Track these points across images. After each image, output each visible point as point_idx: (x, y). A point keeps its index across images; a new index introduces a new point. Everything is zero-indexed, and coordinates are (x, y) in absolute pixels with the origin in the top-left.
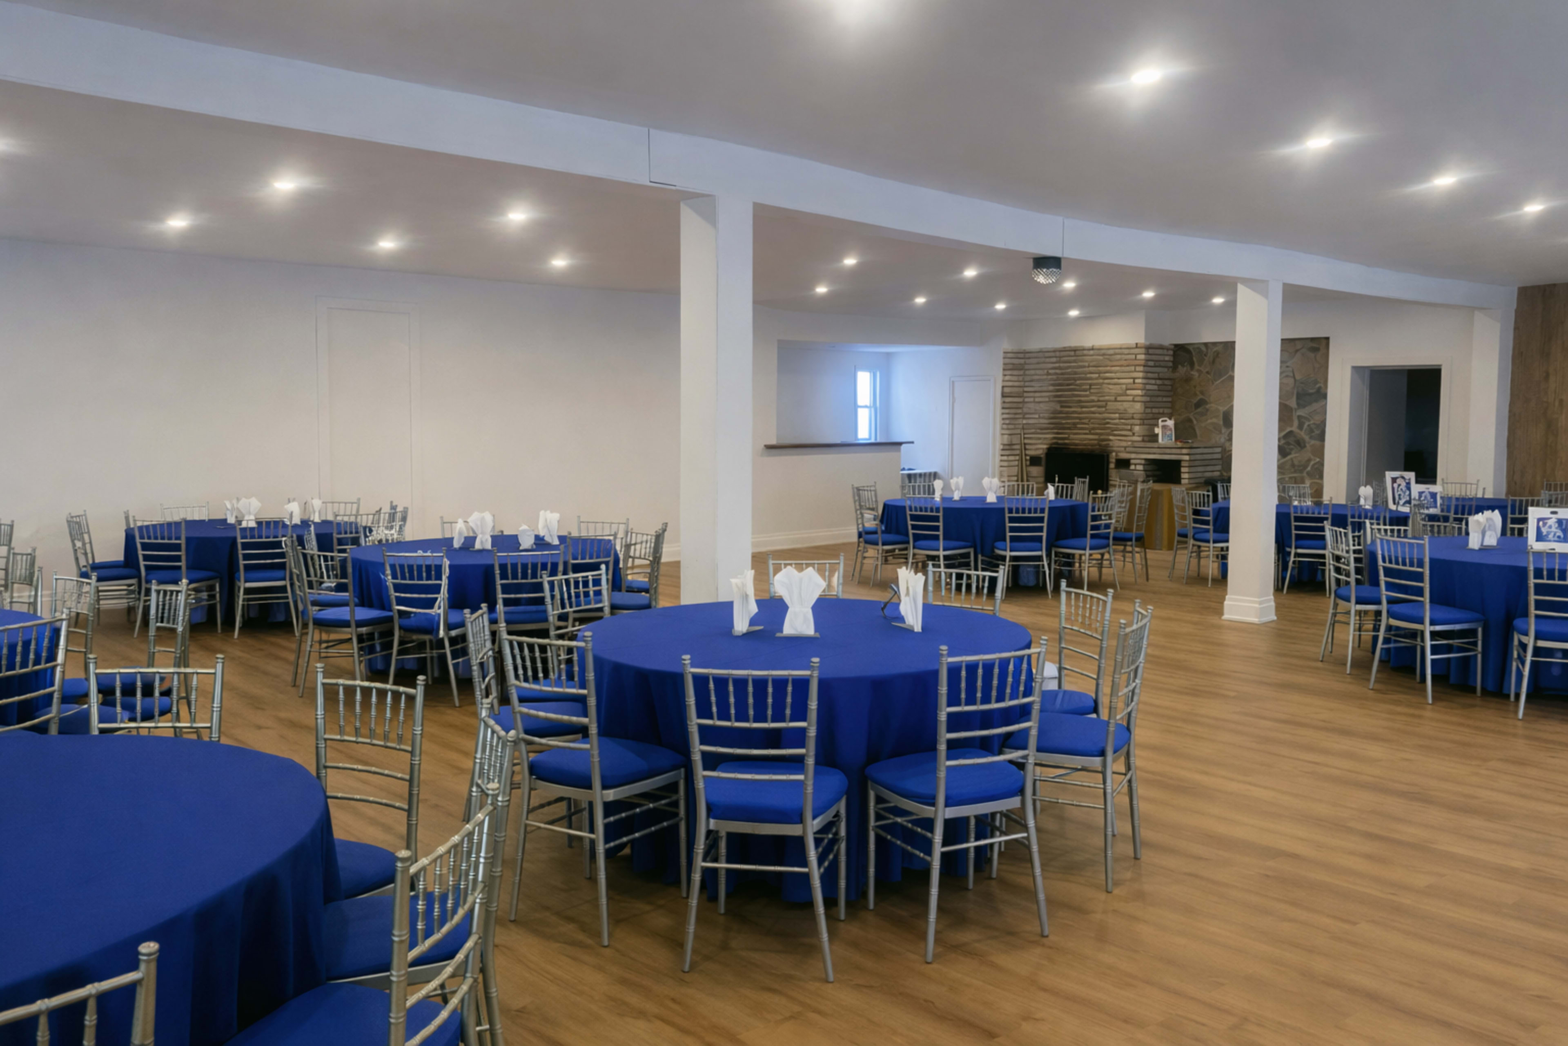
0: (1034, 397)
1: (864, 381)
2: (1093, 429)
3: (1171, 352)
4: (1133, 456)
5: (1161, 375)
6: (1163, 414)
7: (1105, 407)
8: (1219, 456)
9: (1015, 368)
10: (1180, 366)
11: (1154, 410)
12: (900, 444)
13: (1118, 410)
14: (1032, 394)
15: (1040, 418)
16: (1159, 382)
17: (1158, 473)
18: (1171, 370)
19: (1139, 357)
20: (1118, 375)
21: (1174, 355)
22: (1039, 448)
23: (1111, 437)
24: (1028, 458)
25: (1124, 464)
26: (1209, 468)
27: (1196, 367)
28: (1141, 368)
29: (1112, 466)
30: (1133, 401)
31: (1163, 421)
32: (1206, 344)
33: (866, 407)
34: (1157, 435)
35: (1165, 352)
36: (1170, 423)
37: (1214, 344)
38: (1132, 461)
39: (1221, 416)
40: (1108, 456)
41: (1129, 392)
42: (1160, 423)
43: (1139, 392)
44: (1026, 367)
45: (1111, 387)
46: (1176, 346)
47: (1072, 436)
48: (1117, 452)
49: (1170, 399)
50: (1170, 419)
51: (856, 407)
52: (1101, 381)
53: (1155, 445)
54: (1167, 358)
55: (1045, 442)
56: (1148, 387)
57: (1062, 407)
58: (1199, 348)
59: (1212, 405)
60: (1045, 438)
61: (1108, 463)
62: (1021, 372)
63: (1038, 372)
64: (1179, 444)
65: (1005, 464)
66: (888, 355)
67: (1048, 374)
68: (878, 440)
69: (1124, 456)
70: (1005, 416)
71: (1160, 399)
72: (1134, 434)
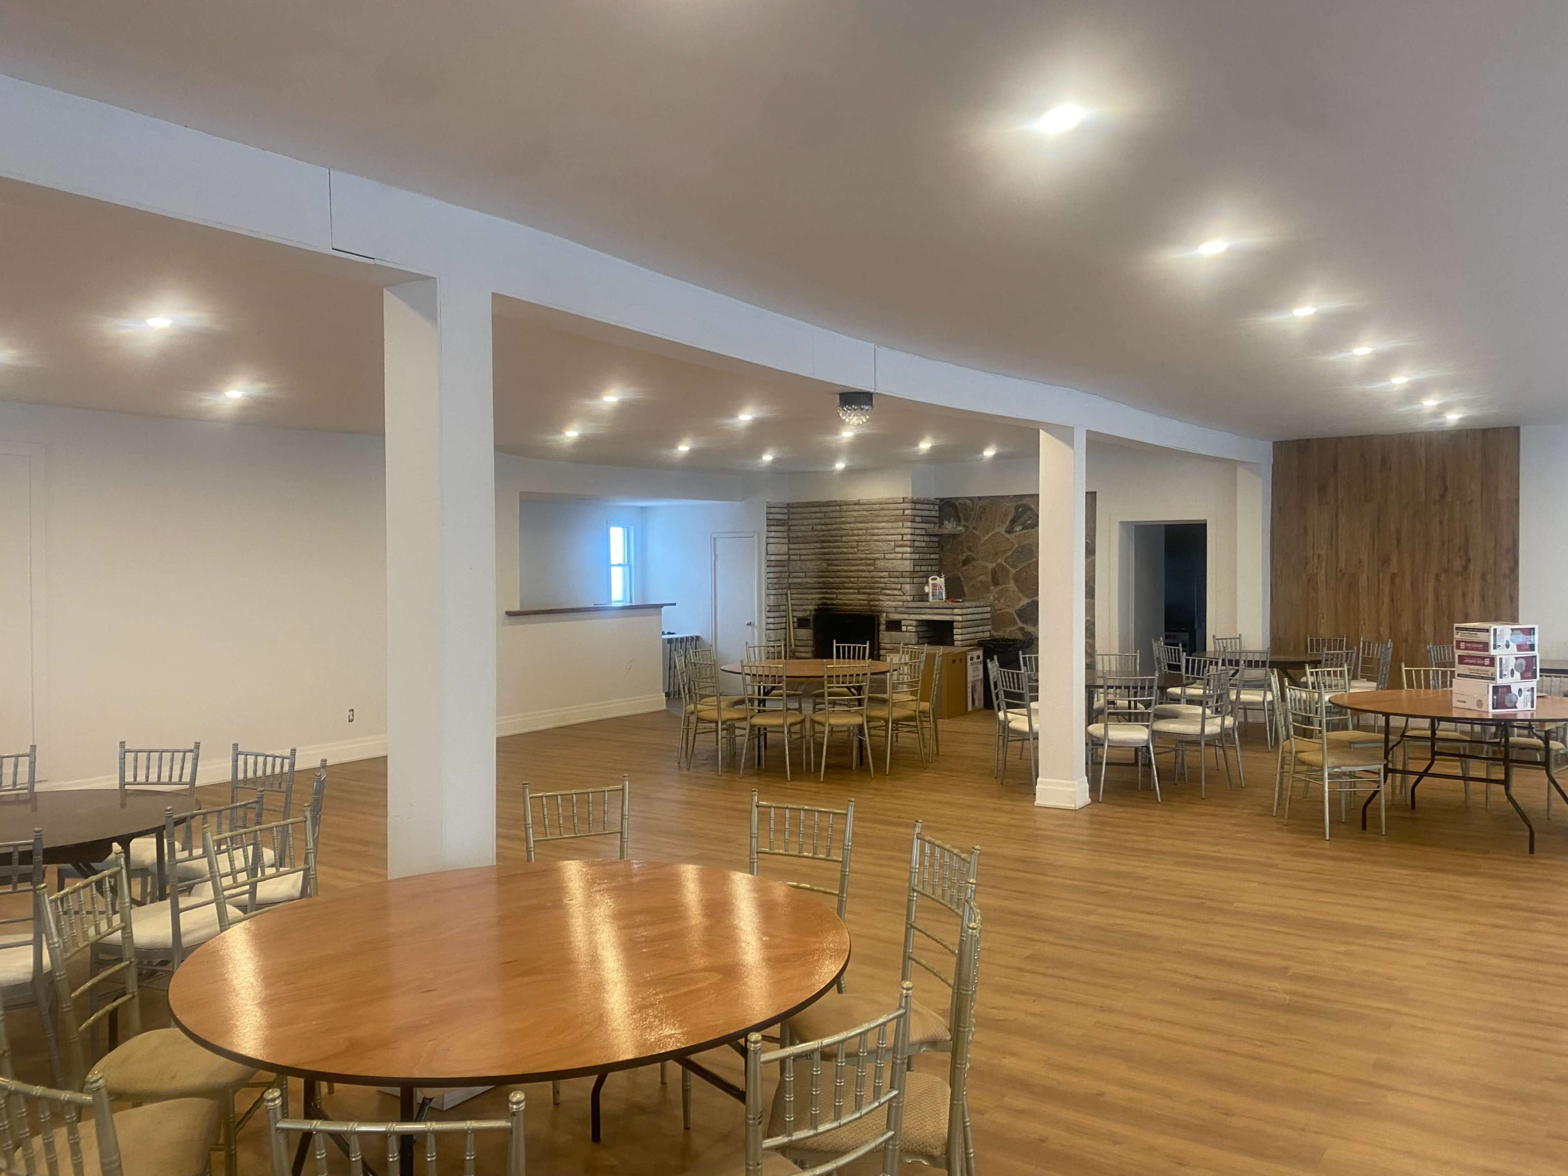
0: (800, 555)
1: (617, 535)
2: (865, 588)
3: (937, 508)
4: (905, 616)
5: (930, 531)
6: (932, 572)
7: (874, 565)
8: (988, 615)
9: (779, 523)
10: (946, 522)
11: (924, 568)
12: (662, 606)
13: (887, 568)
14: (798, 552)
15: (806, 577)
16: (926, 538)
17: (929, 634)
18: (938, 526)
19: (906, 512)
20: (887, 531)
21: (940, 509)
22: (808, 609)
23: (881, 597)
24: (796, 619)
25: (895, 625)
26: (980, 628)
27: (963, 522)
28: (909, 524)
29: (883, 627)
30: (902, 559)
31: (933, 579)
32: (971, 499)
33: (619, 565)
34: (927, 594)
35: (931, 507)
36: (940, 581)
37: (980, 498)
38: (903, 623)
39: (989, 574)
40: (878, 617)
41: (898, 549)
42: (931, 582)
43: (908, 549)
44: (791, 522)
45: (881, 544)
46: (942, 500)
47: (840, 596)
48: (887, 613)
49: (936, 556)
50: (940, 577)
51: (609, 566)
52: (868, 538)
53: (927, 604)
54: (933, 513)
55: (813, 602)
56: (917, 544)
57: (829, 565)
58: (965, 504)
59: (980, 562)
60: (812, 599)
61: (879, 625)
62: (786, 528)
63: (803, 528)
64: (950, 604)
65: (772, 626)
66: (643, 509)
67: (813, 530)
68: (634, 604)
69: (896, 617)
70: (771, 575)
71: (928, 556)
72: (904, 594)
